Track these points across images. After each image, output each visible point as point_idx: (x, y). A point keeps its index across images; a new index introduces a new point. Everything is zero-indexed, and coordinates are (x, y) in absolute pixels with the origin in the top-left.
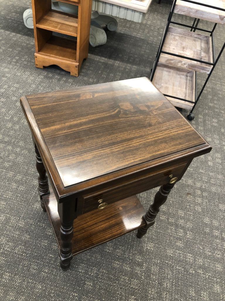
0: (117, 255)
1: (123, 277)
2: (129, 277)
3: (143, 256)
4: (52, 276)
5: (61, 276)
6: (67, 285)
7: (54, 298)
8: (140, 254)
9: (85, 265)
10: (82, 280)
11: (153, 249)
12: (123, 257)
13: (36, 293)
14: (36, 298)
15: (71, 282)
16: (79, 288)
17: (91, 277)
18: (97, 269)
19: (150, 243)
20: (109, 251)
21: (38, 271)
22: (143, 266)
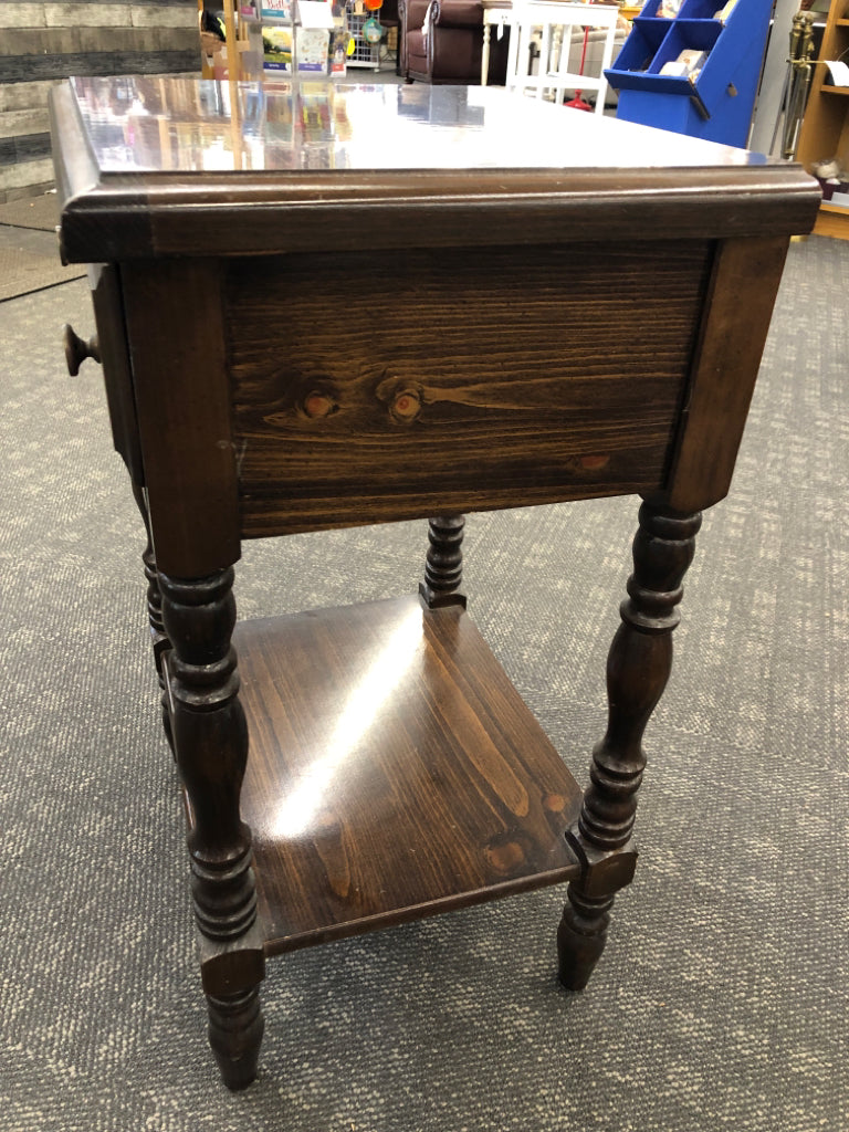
0: (170, 942)
6: (128, 765)
7: (102, 731)
8: (135, 1058)
12: (153, 969)
14: (126, 694)
15: (132, 775)
17: (121, 835)
18: (142, 855)
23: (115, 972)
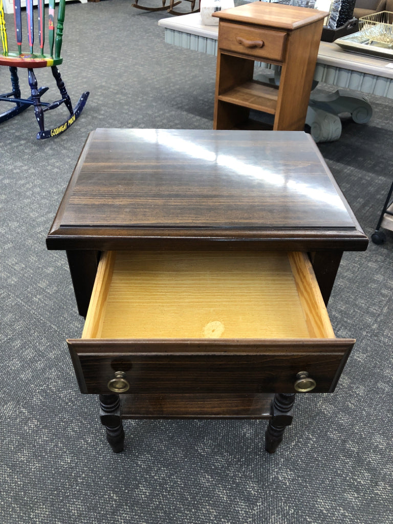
0: (214, 465)
1: (208, 507)
2: (219, 513)
3: (263, 488)
4: (93, 452)
5: (106, 458)
6: (109, 475)
7: (79, 487)
8: (258, 482)
9: (151, 457)
10: (135, 479)
11: (288, 484)
12: (224, 473)
13: (59, 466)
14: (55, 473)
15: (117, 474)
16: (125, 490)
17: (153, 481)
18: (167, 473)
19: (287, 469)
20: (201, 452)
21: (78, 435)
22: (255, 504)
23: (222, 487)
